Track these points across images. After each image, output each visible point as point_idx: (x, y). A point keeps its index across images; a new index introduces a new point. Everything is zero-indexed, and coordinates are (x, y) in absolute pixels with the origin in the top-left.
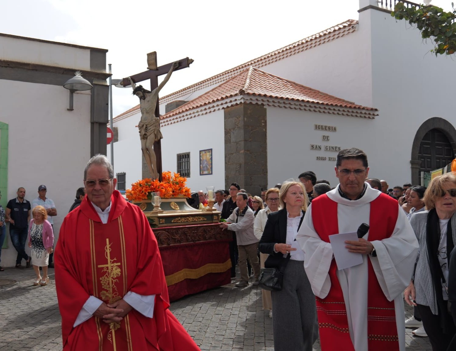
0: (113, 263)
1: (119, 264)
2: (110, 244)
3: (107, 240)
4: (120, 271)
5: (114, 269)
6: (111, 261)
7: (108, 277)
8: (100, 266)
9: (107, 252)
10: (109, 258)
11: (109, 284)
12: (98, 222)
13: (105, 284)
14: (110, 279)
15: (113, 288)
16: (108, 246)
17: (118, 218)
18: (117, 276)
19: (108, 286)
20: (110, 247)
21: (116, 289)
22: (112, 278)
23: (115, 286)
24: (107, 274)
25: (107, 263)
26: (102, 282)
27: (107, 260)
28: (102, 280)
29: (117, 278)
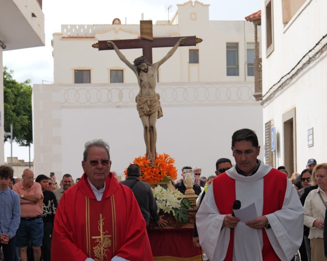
0: (105, 235)
1: (110, 236)
2: (102, 219)
3: (101, 215)
4: (111, 242)
5: (106, 240)
6: (103, 233)
7: (100, 247)
8: (93, 237)
9: (100, 226)
10: (101, 231)
11: (100, 253)
12: (93, 199)
13: (97, 253)
14: (102, 249)
15: (104, 256)
16: (101, 220)
17: (110, 197)
18: (108, 246)
19: (100, 255)
20: (103, 221)
21: (107, 257)
22: (104, 248)
23: (106, 255)
24: (99, 244)
25: (100, 235)
26: (94, 251)
27: (100, 232)
28: (94, 250)
29: (108, 248)
